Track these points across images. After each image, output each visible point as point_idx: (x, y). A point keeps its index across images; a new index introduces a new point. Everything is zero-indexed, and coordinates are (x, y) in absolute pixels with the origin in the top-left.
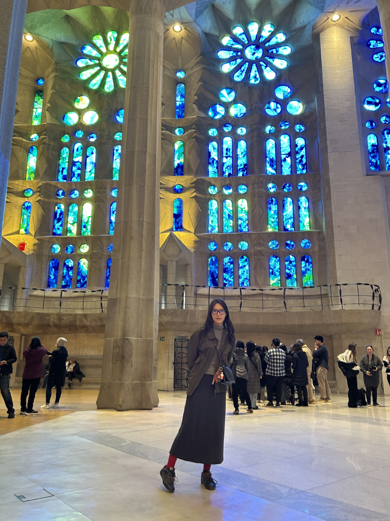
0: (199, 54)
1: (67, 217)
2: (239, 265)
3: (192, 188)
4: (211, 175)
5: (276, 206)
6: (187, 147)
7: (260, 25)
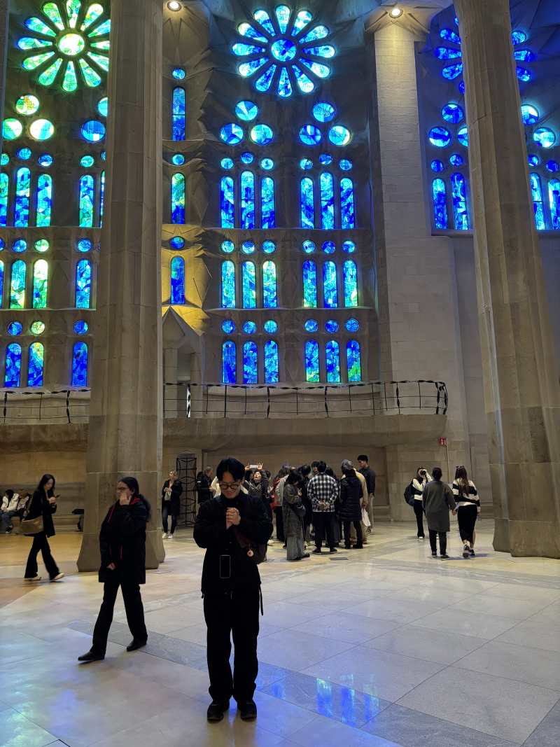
0: (206, 46)
1: (9, 281)
2: (265, 353)
3: (198, 242)
4: (225, 225)
5: (315, 272)
6: (189, 183)
7: (292, 10)
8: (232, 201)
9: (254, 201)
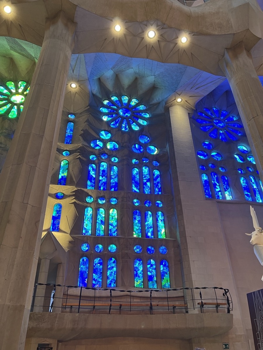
0: (88, 105)
2: (108, 266)
3: (73, 195)
4: (89, 188)
5: (140, 217)
6: (71, 165)
7: (129, 98)
8: (94, 176)
9: (107, 177)
